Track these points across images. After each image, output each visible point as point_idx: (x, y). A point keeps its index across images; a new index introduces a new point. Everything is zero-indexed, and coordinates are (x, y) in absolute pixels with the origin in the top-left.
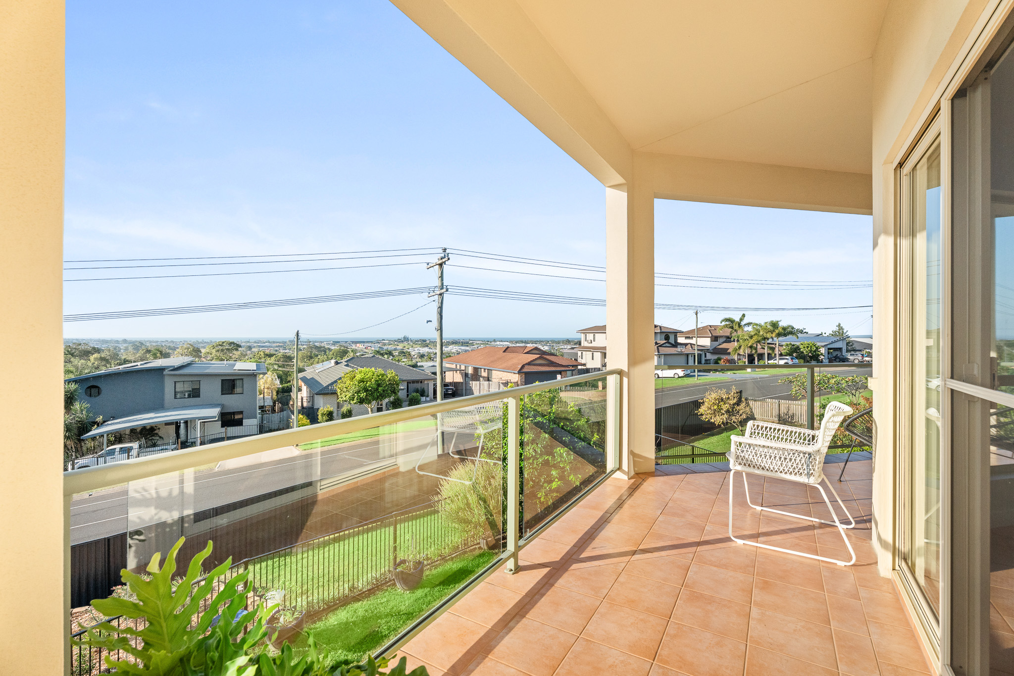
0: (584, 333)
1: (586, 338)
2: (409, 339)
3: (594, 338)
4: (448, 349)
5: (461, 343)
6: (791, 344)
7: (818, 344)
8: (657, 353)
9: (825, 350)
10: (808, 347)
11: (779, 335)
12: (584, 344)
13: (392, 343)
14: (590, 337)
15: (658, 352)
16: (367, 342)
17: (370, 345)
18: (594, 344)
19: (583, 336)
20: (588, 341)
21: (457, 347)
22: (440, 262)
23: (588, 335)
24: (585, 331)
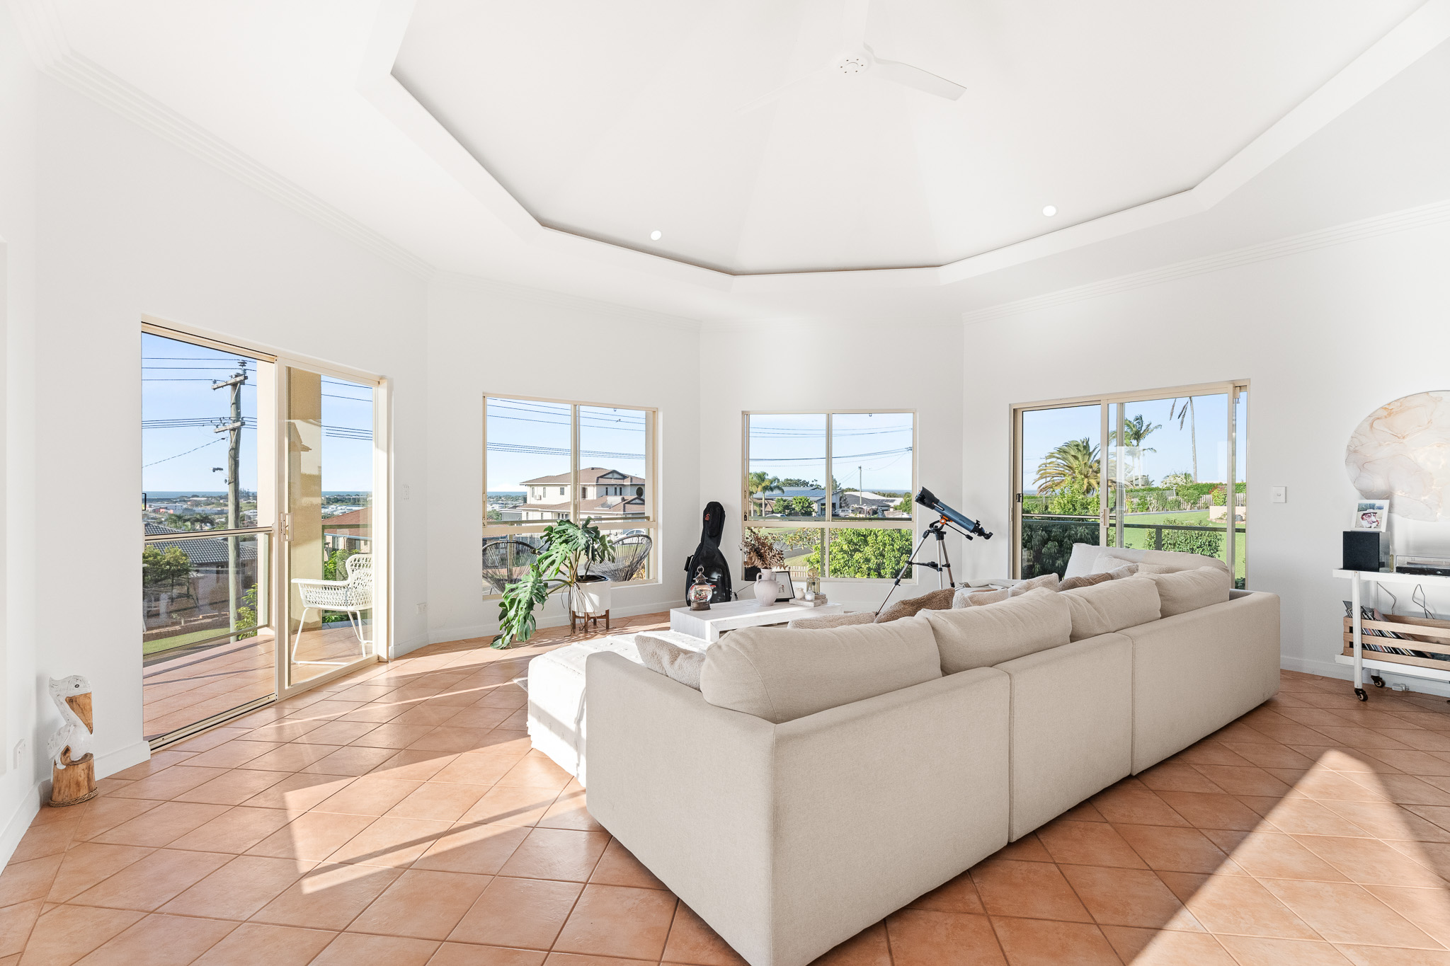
0: (531, 485)
1: (533, 493)
2: (251, 495)
3: (544, 493)
4: (327, 510)
5: (352, 501)
6: (782, 499)
7: (812, 499)
8: (622, 513)
9: (818, 505)
10: (800, 503)
11: (765, 489)
12: (530, 500)
13: (213, 500)
14: (539, 491)
15: (624, 511)
16: (158, 500)
17: (164, 505)
18: (544, 502)
19: (527, 490)
20: (536, 496)
21: (343, 507)
22: (233, 381)
23: (536, 488)
24: (531, 484)
